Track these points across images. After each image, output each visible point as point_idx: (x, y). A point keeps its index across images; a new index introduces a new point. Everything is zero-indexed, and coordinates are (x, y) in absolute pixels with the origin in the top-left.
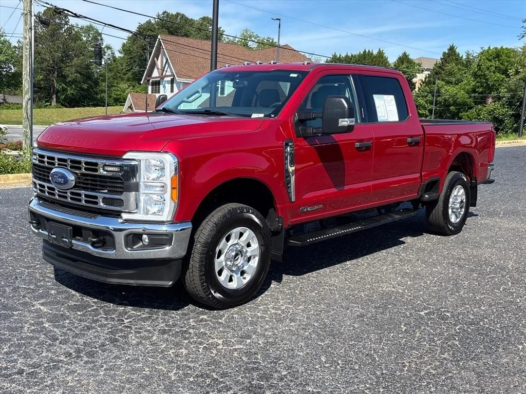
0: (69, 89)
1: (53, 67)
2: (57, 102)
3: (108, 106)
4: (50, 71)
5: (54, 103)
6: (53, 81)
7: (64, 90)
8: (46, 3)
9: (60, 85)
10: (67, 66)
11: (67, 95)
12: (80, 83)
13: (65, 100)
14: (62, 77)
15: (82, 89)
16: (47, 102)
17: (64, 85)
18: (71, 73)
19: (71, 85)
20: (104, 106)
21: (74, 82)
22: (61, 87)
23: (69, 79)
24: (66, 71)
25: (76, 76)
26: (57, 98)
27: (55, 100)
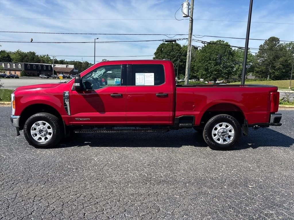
0: (276, 72)
1: (270, 63)
2: (270, 78)
3: (292, 79)
4: (268, 65)
5: (268, 78)
6: (269, 69)
7: (274, 73)
8: (198, 40)
9: (272, 70)
10: (276, 62)
11: (275, 75)
12: (282, 69)
13: (274, 77)
14: (274, 67)
15: (283, 72)
16: (265, 78)
17: (274, 71)
18: (278, 65)
19: (277, 71)
20: (290, 79)
21: (279, 69)
22: (272, 71)
23: (276, 68)
24: (275, 64)
25: (280, 66)
26: (270, 76)
27: (269, 77)
